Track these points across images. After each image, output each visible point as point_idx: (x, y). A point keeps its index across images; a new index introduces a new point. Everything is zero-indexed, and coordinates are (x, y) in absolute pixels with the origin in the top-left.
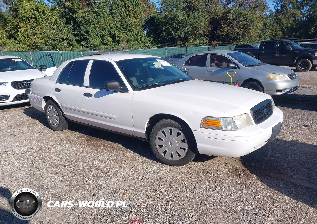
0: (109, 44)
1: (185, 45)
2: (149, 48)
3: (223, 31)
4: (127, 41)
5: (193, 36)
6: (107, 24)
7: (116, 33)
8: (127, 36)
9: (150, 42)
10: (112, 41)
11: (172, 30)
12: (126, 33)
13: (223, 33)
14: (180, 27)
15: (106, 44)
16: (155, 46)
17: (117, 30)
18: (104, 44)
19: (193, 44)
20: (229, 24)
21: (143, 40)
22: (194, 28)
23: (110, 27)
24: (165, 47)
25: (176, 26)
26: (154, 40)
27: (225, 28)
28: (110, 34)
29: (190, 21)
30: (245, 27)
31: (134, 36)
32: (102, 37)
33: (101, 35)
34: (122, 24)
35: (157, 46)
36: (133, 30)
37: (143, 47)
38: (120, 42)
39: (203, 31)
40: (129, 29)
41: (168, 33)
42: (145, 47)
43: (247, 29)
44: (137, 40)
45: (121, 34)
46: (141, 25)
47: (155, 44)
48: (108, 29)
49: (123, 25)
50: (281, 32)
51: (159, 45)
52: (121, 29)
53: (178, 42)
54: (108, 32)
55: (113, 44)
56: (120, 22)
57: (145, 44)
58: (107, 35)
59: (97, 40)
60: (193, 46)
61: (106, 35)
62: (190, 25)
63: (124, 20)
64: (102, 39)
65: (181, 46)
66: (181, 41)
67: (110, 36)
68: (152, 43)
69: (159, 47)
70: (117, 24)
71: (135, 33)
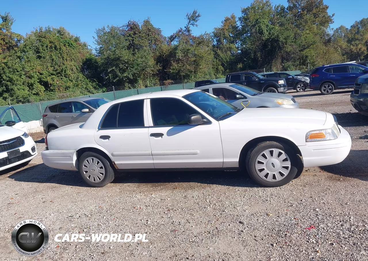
0: (41, 94)
1: (134, 87)
2: (93, 94)
3: (174, 69)
4: (65, 89)
5: (142, 77)
6: (35, 70)
7: (49, 80)
8: (63, 82)
9: (93, 87)
10: (45, 89)
11: (118, 71)
12: (61, 79)
13: (174, 71)
14: (127, 68)
15: (37, 94)
16: (100, 91)
17: (50, 76)
18: (34, 94)
19: (143, 86)
20: (178, 61)
21: (84, 85)
22: (143, 67)
23: (39, 73)
24: (113, 91)
25: (123, 67)
26: (97, 84)
27: (175, 65)
28: (41, 82)
29: (137, 61)
30: (196, 63)
31: (72, 81)
32: (31, 86)
33: (28, 83)
34: (55, 69)
35: (101, 90)
36: (70, 75)
37: (86, 93)
38: (55, 90)
39: (152, 71)
40: (64, 74)
41: (114, 75)
42: (88, 93)
43: (197, 65)
44: (77, 86)
45: (55, 81)
46: (78, 69)
47: (100, 88)
48: (38, 76)
49: (57, 70)
50: (221, 66)
51: (104, 90)
52: (54, 75)
53: (127, 84)
54: (38, 79)
55: (48, 94)
56: (51, 67)
57: (88, 89)
58: (37, 83)
59: (23, 90)
60: (144, 88)
61: (35, 83)
62: (138, 65)
63: (56, 64)
64: (30, 88)
65: (130, 88)
66: (129, 83)
67: (41, 84)
68: (95, 88)
69: (105, 92)
70: (48, 69)
71: (73, 78)
